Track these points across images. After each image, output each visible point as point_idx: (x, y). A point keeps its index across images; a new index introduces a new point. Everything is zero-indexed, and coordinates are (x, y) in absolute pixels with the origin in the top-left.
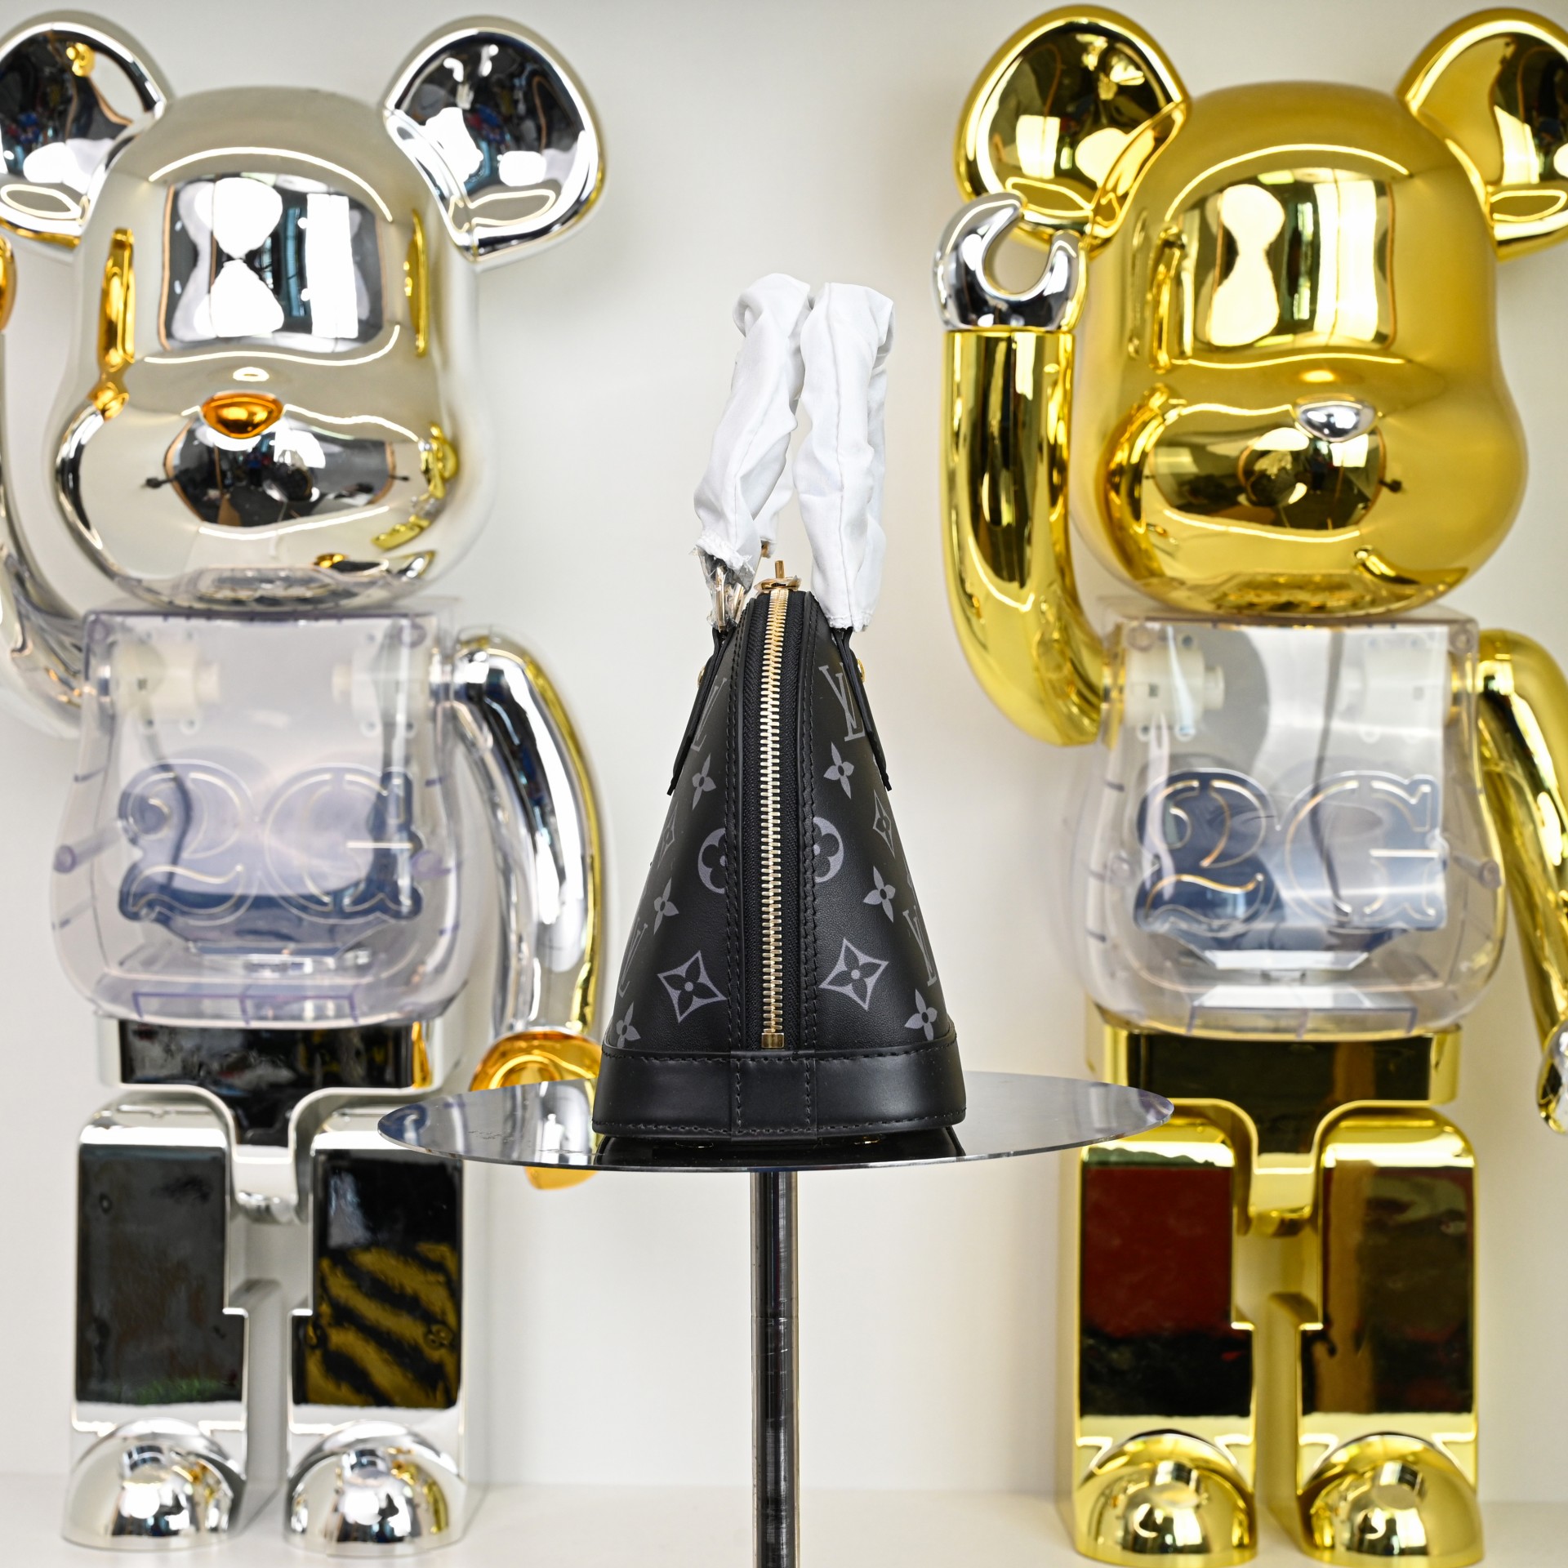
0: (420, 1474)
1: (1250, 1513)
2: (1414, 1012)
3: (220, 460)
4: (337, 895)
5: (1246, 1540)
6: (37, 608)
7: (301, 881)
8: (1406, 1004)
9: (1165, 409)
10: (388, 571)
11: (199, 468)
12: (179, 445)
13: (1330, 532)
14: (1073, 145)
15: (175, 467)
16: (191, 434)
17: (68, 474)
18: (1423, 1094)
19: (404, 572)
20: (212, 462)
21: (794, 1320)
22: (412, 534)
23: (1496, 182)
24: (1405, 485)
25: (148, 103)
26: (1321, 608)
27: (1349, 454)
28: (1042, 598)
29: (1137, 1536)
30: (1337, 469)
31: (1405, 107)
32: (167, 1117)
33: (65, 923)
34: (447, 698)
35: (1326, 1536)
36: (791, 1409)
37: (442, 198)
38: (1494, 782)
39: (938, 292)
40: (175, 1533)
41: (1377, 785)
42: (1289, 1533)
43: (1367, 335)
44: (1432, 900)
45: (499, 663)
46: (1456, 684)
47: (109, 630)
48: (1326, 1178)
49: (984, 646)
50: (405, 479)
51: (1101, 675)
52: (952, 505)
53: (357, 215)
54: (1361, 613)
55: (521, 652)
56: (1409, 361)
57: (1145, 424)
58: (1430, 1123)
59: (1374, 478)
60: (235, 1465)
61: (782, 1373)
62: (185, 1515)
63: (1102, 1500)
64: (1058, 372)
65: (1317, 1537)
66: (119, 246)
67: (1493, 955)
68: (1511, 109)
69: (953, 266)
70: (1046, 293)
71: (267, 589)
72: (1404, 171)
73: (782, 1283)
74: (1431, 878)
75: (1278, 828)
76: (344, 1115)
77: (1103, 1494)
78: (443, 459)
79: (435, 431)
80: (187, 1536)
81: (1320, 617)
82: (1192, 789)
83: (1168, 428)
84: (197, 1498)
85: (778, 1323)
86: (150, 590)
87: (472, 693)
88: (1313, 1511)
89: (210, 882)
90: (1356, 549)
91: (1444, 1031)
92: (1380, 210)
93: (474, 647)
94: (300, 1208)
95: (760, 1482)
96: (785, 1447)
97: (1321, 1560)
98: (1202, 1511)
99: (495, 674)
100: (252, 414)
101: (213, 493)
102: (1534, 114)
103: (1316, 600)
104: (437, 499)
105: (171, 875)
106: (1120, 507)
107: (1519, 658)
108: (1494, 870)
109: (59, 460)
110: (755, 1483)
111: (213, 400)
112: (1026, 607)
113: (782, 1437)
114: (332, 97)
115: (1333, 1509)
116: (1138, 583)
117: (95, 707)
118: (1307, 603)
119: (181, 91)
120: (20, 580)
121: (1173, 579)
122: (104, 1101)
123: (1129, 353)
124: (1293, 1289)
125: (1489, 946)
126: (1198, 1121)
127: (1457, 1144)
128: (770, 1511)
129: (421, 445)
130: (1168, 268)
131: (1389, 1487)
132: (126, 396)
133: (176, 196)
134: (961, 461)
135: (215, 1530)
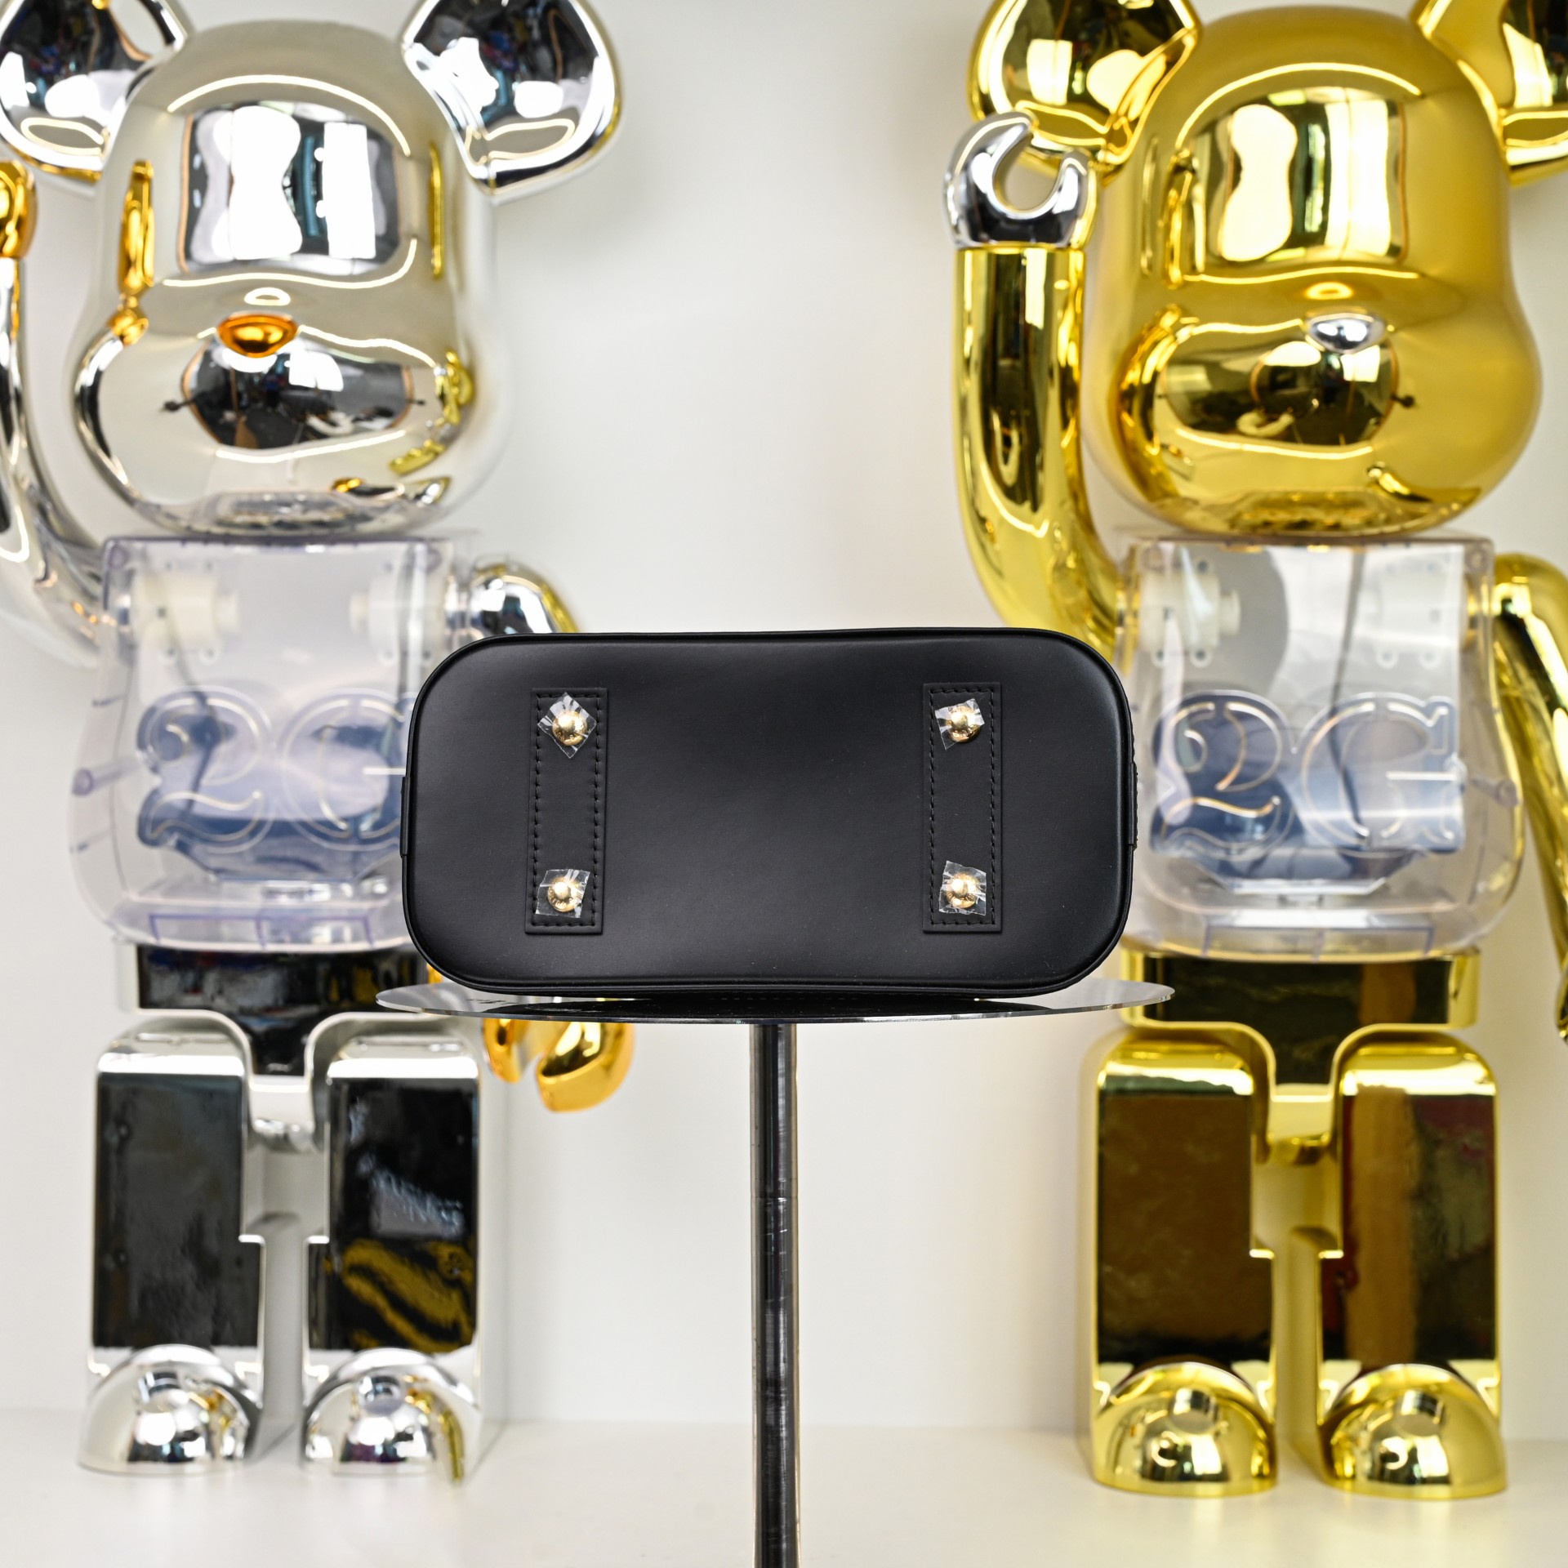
0: (436, 1402)
1: (1270, 1444)
2: (1431, 931)
3: (236, 382)
4: (355, 820)
5: (1266, 1470)
6: (58, 538)
7: (318, 808)
8: (1423, 923)
9: (1177, 327)
10: (404, 496)
11: (216, 391)
12: (195, 368)
13: (1343, 448)
14: (1086, 68)
15: (193, 391)
16: (207, 356)
17: (87, 403)
18: (1442, 1019)
19: (418, 497)
20: (228, 385)
21: (794, 1201)
22: (426, 459)
23: (1508, 105)
24: (1418, 400)
25: (169, 38)
26: (1336, 527)
27: (1360, 367)
28: (1056, 524)
29: (1155, 1466)
30: (1348, 384)
31: (1418, 30)
32: (185, 1046)
33: (83, 847)
34: (463, 625)
35: (1346, 1467)
36: (791, 1290)
37: (460, 130)
38: (1511, 707)
39: (948, 213)
40: (190, 1460)
41: (1393, 707)
42: (1308, 1463)
43: (1380, 249)
44: (1450, 824)
45: (515, 591)
46: (1472, 608)
47: (127, 556)
48: (1345, 1106)
49: (999, 573)
50: (421, 403)
51: (1115, 599)
52: (964, 432)
53: (375, 146)
54: (1374, 531)
55: (538, 580)
56: (1423, 275)
57: (1155, 344)
58: (1450, 1050)
59: (1387, 394)
60: (252, 1395)
61: (782, 1253)
62: (201, 1442)
63: (1120, 1431)
64: (1068, 289)
65: (1338, 1466)
66: (139, 178)
67: (1510, 876)
68: (1521, 28)
69: (963, 187)
70: (1056, 211)
71: (286, 513)
72: (1415, 90)
73: (782, 1163)
74: (1449, 801)
75: (1294, 750)
76: (360, 1043)
77: (1121, 1424)
78: (458, 385)
79: (451, 357)
80: (202, 1462)
81: (1335, 536)
82: (1207, 711)
83: (1180, 347)
84: (213, 1427)
85: (777, 1203)
86: (170, 516)
87: (489, 620)
88: (1334, 1441)
89: (228, 808)
90: (1369, 466)
91: (1462, 953)
92: (1391, 128)
93: (490, 574)
94: (317, 1136)
95: (759, 1364)
96: (784, 1328)
97: (1342, 1488)
98: (1221, 1438)
99: (512, 602)
100: (267, 334)
101: (229, 416)
102: (1545, 32)
103: (1330, 520)
104: (452, 425)
105: (191, 803)
106: (1133, 429)
107: (1536, 581)
108: (1511, 789)
109: (78, 389)
110: (755, 1365)
111: (228, 321)
112: (1041, 532)
113: (782, 1318)
114: (348, 29)
115: (1354, 1440)
116: (1153, 506)
117: (114, 637)
118: (1322, 522)
119: (201, 24)
120: (43, 512)
121: (1186, 499)
122: (122, 1029)
123: (1141, 270)
124: (1315, 1223)
125: (1507, 867)
126: (1216, 1048)
127: (1479, 1071)
128: (770, 1393)
129: (438, 370)
130: (1180, 192)
131: (1410, 1417)
132: (145, 322)
133: (195, 126)
134: (972, 386)
135: (230, 1457)
